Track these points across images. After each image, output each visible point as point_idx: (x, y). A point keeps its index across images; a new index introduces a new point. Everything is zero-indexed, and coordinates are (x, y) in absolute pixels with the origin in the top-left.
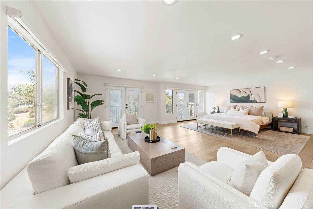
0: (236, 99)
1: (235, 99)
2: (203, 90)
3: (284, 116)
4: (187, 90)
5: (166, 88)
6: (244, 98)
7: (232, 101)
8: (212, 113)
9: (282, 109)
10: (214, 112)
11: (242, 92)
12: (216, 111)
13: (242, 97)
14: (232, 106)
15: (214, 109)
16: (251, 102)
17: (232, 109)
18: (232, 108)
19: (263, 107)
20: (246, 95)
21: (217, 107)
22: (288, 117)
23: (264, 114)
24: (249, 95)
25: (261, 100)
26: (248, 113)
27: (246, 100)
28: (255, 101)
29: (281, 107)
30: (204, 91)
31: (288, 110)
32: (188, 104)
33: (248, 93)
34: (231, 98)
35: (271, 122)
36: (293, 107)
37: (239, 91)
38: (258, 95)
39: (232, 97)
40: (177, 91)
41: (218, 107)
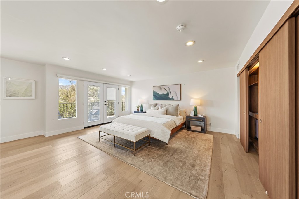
0: (158, 96)
1: (156, 96)
2: (128, 85)
3: (194, 115)
4: (104, 83)
5: (58, 75)
6: (164, 96)
7: (154, 98)
8: (135, 112)
9: (193, 108)
10: (138, 112)
11: (163, 89)
12: (140, 110)
13: (162, 94)
14: (153, 105)
15: (138, 107)
16: (170, 99)
17: (152, 108)
18: (152, 106)
19: (178, 105)
20: (165, 93)
21: (140, 105)
22: (198, 115)
23: (179, 112)
24: (168, 92)
25: (177, 98)
26: (165, 112)
27: (165, 97)
28: (172, 99)
29: (192, 106)
30: (130, 86)
31: (198, 107)
32: (105, 102)
33: (168, 90)
34: (153, 96)
35: (185, 121)
36: (201, 105)
37: (160, 87)
38: (175, 92)
39: (155, 94)
40: (85, 83)
41: (142, 106)
